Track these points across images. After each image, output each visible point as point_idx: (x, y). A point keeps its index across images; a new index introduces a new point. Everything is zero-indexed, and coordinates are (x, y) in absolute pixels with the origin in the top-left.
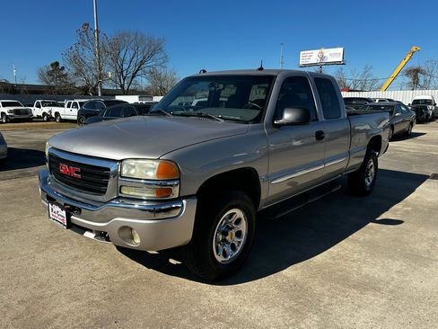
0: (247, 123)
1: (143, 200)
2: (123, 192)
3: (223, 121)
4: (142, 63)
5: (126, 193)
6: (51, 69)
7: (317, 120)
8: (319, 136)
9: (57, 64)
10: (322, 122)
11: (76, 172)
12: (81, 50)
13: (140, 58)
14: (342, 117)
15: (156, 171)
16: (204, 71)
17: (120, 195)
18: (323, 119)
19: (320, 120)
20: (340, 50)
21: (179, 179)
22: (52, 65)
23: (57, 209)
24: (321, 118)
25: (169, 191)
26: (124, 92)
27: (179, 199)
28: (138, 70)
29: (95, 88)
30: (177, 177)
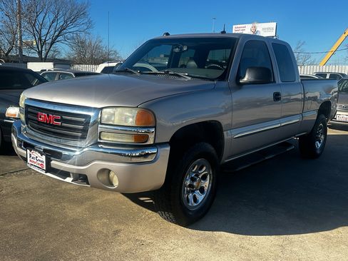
0: (213, 80)
2: (102, 137)
3: (190, 78)
4: (63, 28)
5: (105, 139)
7: (274, 82)
8: (277, 97)
10: (279, 85)
11: (56, 120)
13: (61, 22)
14: (297, 81)
15: (135, 118)
16: (167, 34)
17: (99, 140)
18: (280, 82)
19: (277, 82)
20: (273, 25)
21: (155, 127)
23: (36, 154)
24: (278, 80)
25: (146, 138)
26: (41, 60)
27: (154, 145)
28: (58, 36)
29: (7, 54)
30: (154, 125)
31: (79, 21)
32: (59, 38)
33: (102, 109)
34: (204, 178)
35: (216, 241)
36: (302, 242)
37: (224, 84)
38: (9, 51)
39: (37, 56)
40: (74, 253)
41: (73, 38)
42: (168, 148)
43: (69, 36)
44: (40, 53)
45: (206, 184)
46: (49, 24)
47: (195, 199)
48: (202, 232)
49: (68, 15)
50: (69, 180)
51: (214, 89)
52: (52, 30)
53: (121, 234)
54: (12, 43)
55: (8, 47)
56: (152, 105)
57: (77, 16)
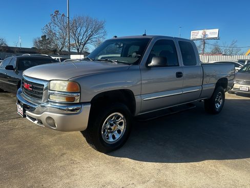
0: (129, 64)
1: (56, 103)
2: (50, 98)
3: (116, 63)
4: (91, 36)
5: (52, 99)
6: (41, 39)
7: (178, 65)
8: (179, 75)
9: (45, 36)
10: (182, 67)
11: (30, 87)
12: (52, 27)
13: (89, 32)
14: (197, 65)
15: (66, 87)
16: (116, 37)
17: (49, 100)
18: (183, 65)
19: (180, 65)
20: (217, 31)
21: (80, 93)
22: (42, 37)
25: (73, 99)
26: (79, 53)
27: (80, 103)
28: (88, 40)
29: (60, 50)
30: (79, 91)
31: (100, 31)
32: (88, 41)
33: (50, 81)
34: (121, 124)
35: (120, 164)
36: (174, 168)
37: (137, 67)
38: (62, 49)
39: (76, 51)
40: (31, 165)
41: (96, 41)
42: (90, 106)
43: (94, 40)
44: (78, 50)
45: (122, 128)
46: (83, 33)
47: (114, 137)
48: (114, 157)
49: (93, 28)
50: (36, 122)
51: (129, 70)
52: (85, 37)
53: (65, 156)
54: (63, 44)
55: (61, 46)
56: (78, 79)
57: (98, 29)
